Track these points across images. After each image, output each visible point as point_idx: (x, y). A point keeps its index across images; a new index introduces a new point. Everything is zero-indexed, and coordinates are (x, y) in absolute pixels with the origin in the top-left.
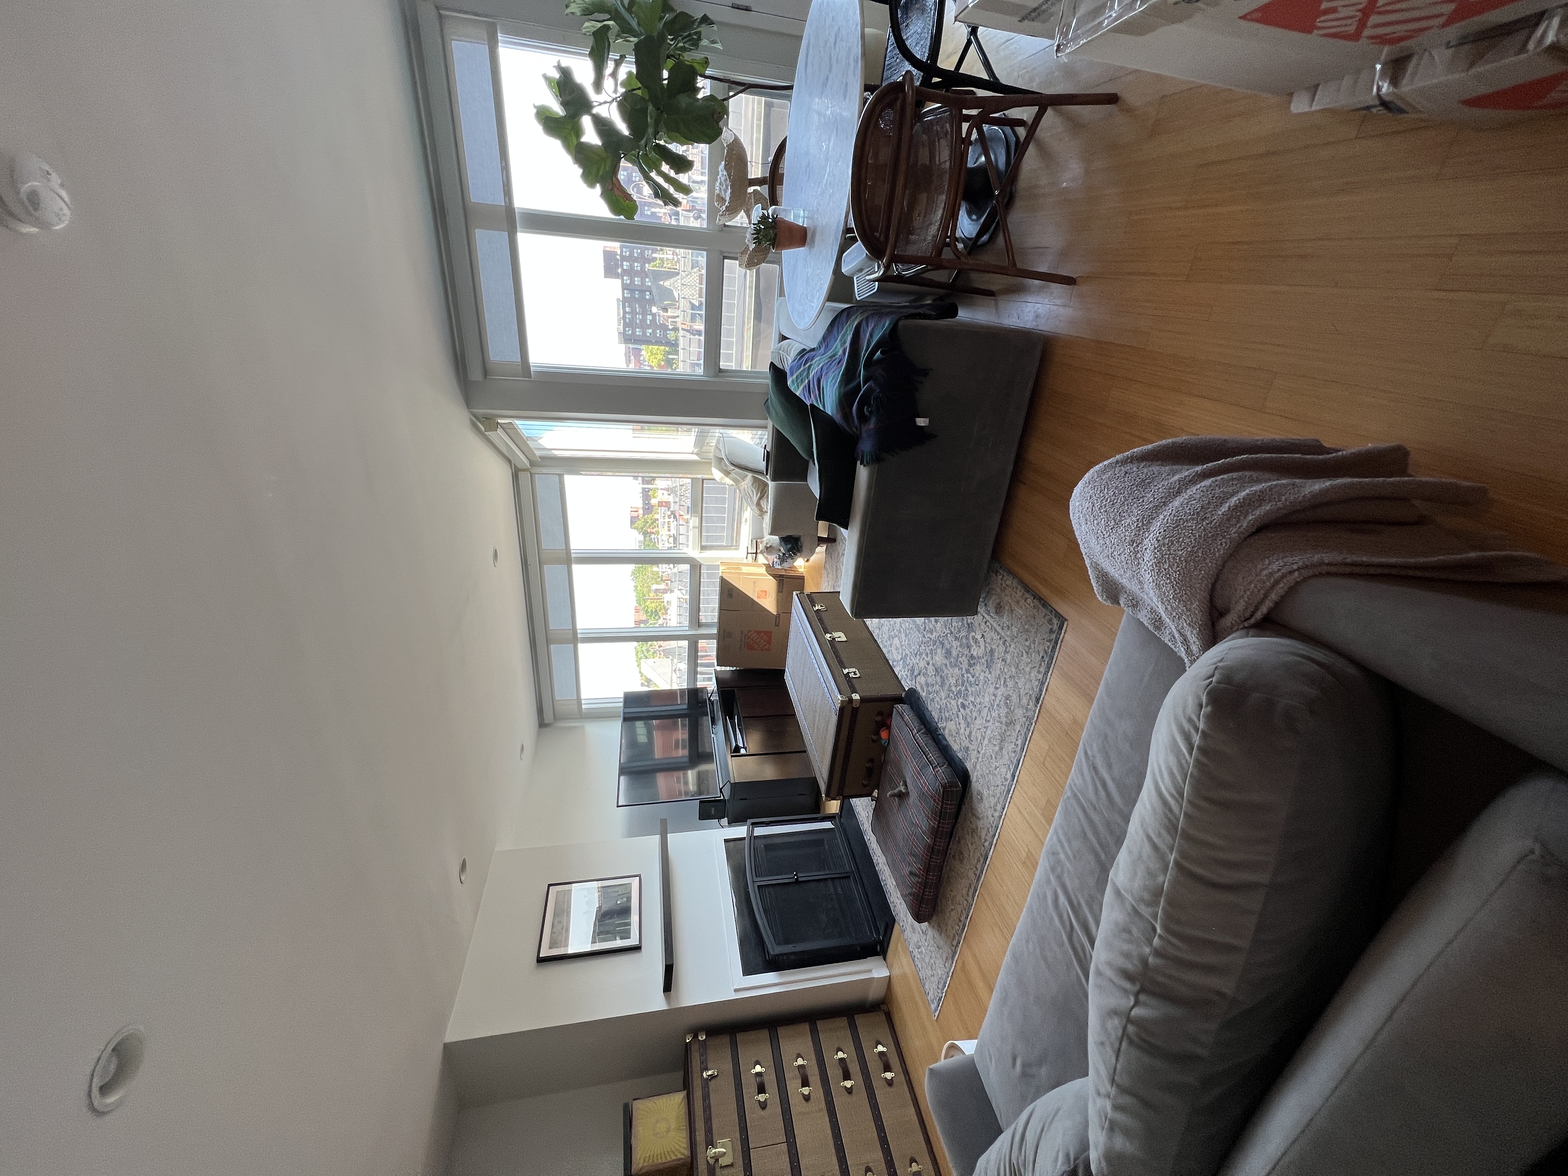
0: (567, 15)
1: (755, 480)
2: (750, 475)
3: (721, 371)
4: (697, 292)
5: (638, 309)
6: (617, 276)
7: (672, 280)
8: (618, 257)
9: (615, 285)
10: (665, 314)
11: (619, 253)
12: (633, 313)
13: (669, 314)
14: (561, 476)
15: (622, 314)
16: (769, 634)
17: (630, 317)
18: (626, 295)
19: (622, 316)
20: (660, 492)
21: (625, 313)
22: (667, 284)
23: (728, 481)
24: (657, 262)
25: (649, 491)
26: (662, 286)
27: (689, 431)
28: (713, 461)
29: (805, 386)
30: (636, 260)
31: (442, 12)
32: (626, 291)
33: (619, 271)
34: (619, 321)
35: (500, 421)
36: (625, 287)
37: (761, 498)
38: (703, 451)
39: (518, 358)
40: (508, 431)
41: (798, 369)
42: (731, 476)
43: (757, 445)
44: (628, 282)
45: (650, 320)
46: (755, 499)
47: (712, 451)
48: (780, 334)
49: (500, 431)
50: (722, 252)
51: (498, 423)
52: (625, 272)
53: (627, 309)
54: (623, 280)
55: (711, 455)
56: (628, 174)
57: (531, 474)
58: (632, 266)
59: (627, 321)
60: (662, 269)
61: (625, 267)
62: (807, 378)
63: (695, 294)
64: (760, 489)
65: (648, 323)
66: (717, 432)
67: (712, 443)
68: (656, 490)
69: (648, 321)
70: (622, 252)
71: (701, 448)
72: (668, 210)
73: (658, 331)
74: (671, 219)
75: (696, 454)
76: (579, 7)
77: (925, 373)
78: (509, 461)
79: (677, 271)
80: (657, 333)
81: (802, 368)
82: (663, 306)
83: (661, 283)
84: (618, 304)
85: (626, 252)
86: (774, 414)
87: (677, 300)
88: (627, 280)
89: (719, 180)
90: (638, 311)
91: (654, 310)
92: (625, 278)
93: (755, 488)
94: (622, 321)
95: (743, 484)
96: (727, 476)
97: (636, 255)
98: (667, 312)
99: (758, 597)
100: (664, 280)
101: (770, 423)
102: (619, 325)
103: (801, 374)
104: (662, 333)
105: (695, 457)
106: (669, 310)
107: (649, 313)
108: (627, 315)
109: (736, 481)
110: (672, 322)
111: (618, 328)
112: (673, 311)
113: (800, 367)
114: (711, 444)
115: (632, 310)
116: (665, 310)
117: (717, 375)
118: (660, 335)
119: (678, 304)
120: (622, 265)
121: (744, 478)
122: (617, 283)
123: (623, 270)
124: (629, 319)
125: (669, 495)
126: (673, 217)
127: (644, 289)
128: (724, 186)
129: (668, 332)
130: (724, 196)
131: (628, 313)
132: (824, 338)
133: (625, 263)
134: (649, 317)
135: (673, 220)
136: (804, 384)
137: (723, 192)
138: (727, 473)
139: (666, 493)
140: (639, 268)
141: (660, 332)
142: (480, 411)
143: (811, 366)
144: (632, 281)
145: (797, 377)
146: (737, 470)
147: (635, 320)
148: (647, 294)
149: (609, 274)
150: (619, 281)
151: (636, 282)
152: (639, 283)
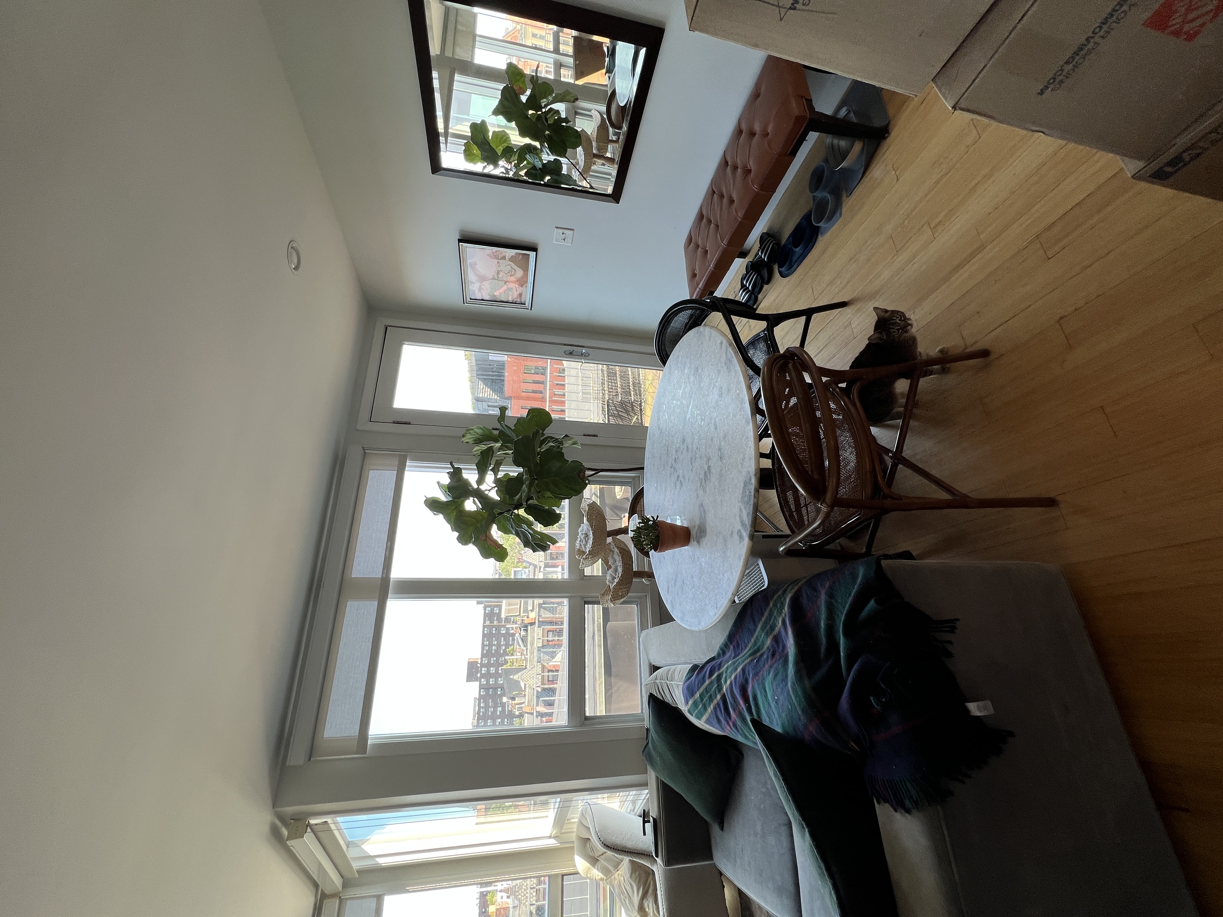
0: (462, 442)
1: (635, 867)
2: (626, 860)
3: (587, 718)
4: (540, 680)
5: (490, 704)
6: (476, 680)
7: (520, 674)
8: (479, 665)
9: (474, 688)
10: (513, 702)
11: (479, 662)
12: (487, 707)
13: (517, 701)
14: (379, 899)
15: (477, 710)
17: (484, 711)
18: (482, 694)
19: (477, 712)
20: (499, 895)
21: (480, 707)
22: (516, 677)
23: (596, 874)
24: (508, 664)
25: (486, 895)
26: (512, 679)
27: (545, 803)
28: (575, 845)
29: (718, 704)
30: (492, 666)
31: (366, 451)
32: (482, 691)
33: (479, 675)
34: (474, 716)
35: (313, 821)
36: (481, 687)
37: (644, 896)
38: (563, 831)
39: (354, 731)
40: (321, 835)
41: (701, 686)
42: (599, 864)
43: (630, 813)
44: (485, 683)
45: (500, 711)
46: (636, 899)
47: (575, 830)
48: (650, 664)
49: (309, 838)
50: (583, 598)
51: (309, 825)
52: (483, 676)
53: (482, 705)
54: (480, 682)
55: (573, 837)
56: (491, 609)
57: (341, 901)
58: (488, 670)
59: (481, 714)
60: (513, 667)
61: (483, 672)
62: (719, 692)
63: (538, 682)
64: (643, 880)
65: (498, 714)
66: (581, 801)
67: (573, 818)
68: (494, 892)
69: (498, 712)
70: (482, 660)
71: (561, 828)
72: (519, 625)
73: (506, 720)
74: (521, 630)
75: (555, 837)
76: (473, 438)
77: (951, 625)
78: (316, 885)
79: (523, 667)
80: (504, 721)
81: (707, 682)
82: (512, 696)
83: (512, 677)
84: (475, 702)
85: (485, 661)
86: (659, 762)
87: (523, 689)
88: (483, 682)
89: (579, 539)
90: (490, 705)
91: (505, 699)
92: (483, 680)
93: (635, 882)
94: (477, 716)
95: (616, 875)
96: (594, 865)
97: (492, 662)
98: (515, 700)
100: (514, 674)
101: (652, 776)
102: (474, 719)
103: (707, 690)
104: (509, 721)
105: (553, 842)
106: (517, 699)
107: (499, 705)
108: (481, 709)
109: (606, 872)
110: (519, 708)
111: (472, 722)
112: (520, 699)
113: (704, 681)
114: (572, 820)
115: (486, 705)
116: (513, 699)
117: (583, 724)
118: (507, 722)
119: (523, 693)
120: (481, 670)
121: (617, 866)
122: (477, 684)
123: (481, 674)
124: (483, 712)
125: (508, 897)
126: (522, 629)
127: (497, 686)
128: (584, 542)
129: (514, 720)
130: (584, 550)
131: (482, 708)
132: (731, 637)
133: (483, 669)
134: (500, 709)
135: (522, 631)
136: (715, 702)
137: (583, 547)
138: (594, 861)
139: (505, 895)
140: (494, 671)
141: (508, 720)
142: (290, 810)
143: (719, 677)
144: (488, 682)
145: (701, 696)
146: (610, 853)
147: (488, 713)
148: (499, 690)
149: (471, 676)
150: (478, 683)
151: (491, 683)
152: (493, 682)
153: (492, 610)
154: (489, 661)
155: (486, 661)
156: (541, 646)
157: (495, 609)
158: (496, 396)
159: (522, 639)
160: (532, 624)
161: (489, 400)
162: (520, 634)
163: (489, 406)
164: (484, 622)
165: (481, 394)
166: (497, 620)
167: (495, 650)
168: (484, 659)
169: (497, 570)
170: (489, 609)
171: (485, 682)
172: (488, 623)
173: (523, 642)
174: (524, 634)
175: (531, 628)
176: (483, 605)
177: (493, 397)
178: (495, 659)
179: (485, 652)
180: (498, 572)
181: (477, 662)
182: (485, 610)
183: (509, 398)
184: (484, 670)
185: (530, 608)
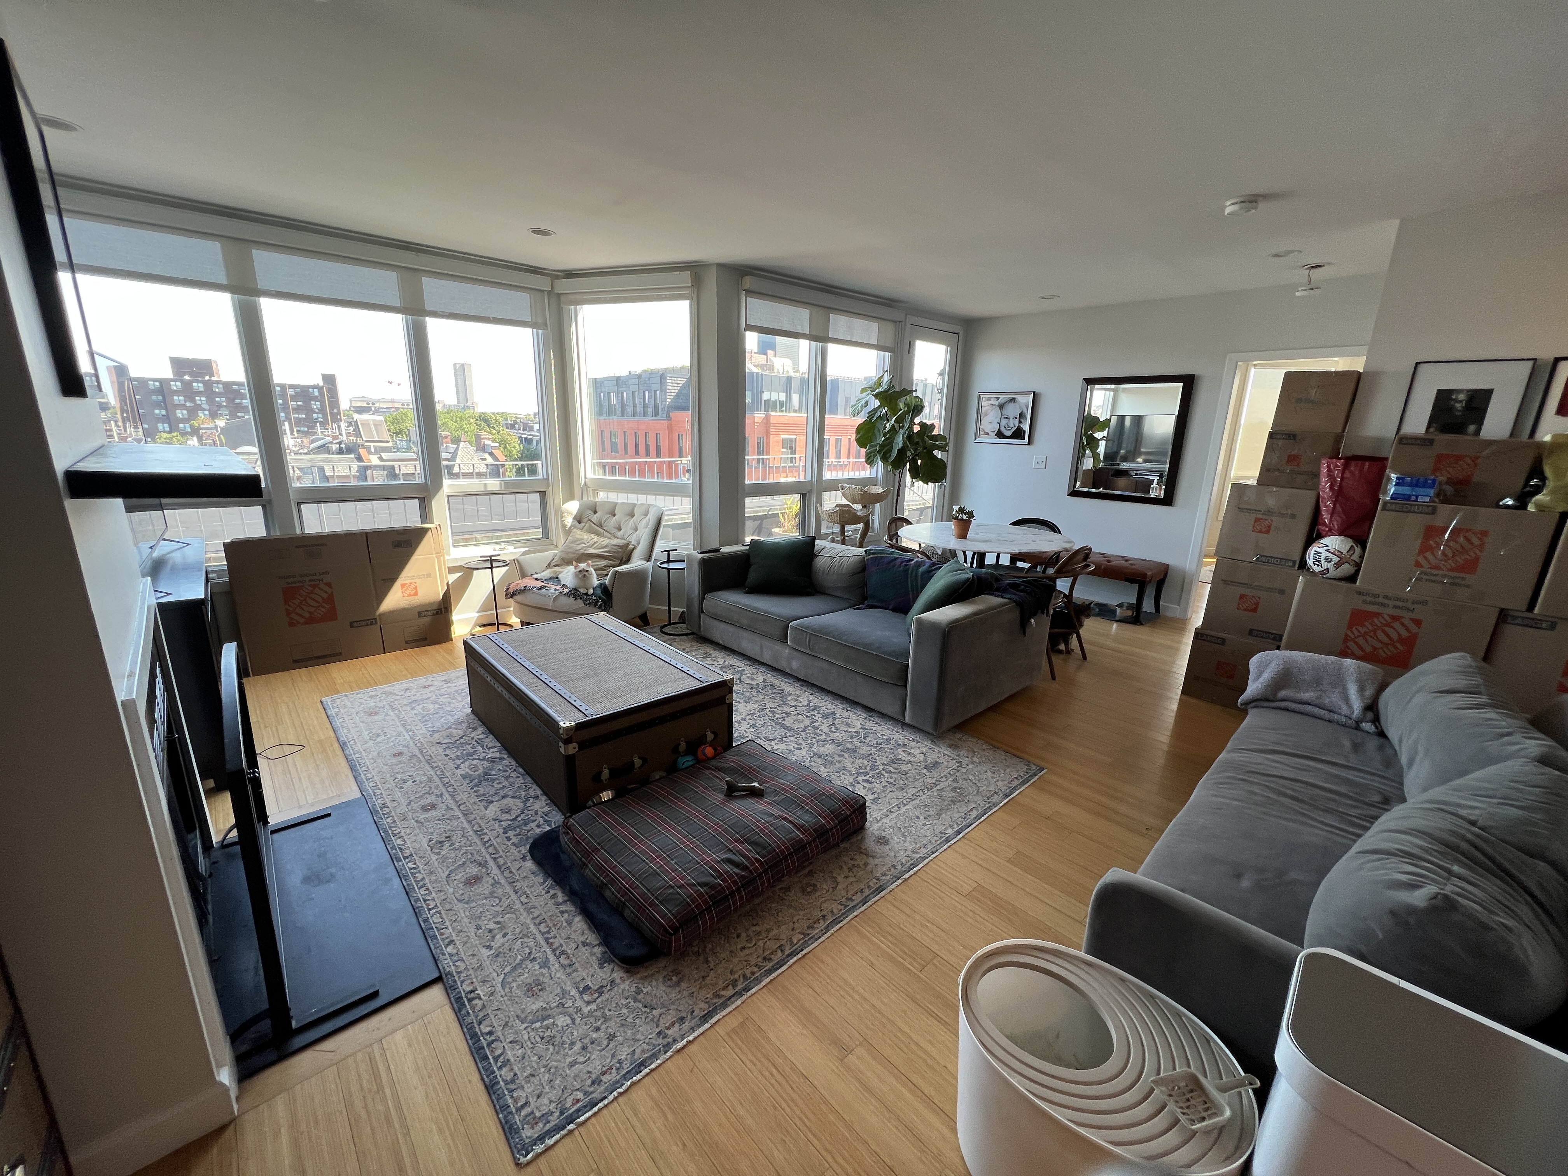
6: (178, 374)
8: (207, 378)
11: (213, 378)
16: (331, 615)
18: (152, 383)
32: (157, 383)
33: (187, 378)
36: (163, 383)
52: (187, 385)
54: (173, 381)
58: (199, 393)
61: (195, 385)
70: (218, 383)
85: (218, 388)
88: (175, 385)
92: (179, 384)
97: (217, 399)
99: (403, 586)
120: (198, 382)
123: (191, 382)
133: (201, 385)
148: (164, 412)
149: (180, 365)
150: (171, 376)
151: (175, 398)
152: (177, 402)
153: (315, 399)
154: (219, 394)
155: (217, 390)
156: (327, 474)
157: (318, 403)
158: (669, 400)
159: (323, 446)
160: (359, 459)
161: (664, 391)
162: (331, 443)
163: (655, 391)
164: (291, 387)
165: (670, 381)
166: (298, 405)
167: (241, 403)
168: (220, 386)
169: (373, 404)
170: (316, 394)
171: (175, 389)
172: (291, 392)
173: (319, 448)
174: (334, 449)
175: (352, 458)
176: (321, 384)
177: (668, 397)
178: (225, 404)
179: (235, 387)
180: (371, 405)
181: (212, 375)
182: (314, 387)
183: (669, 418)
184: (198, 386)
185: (385, 456)
